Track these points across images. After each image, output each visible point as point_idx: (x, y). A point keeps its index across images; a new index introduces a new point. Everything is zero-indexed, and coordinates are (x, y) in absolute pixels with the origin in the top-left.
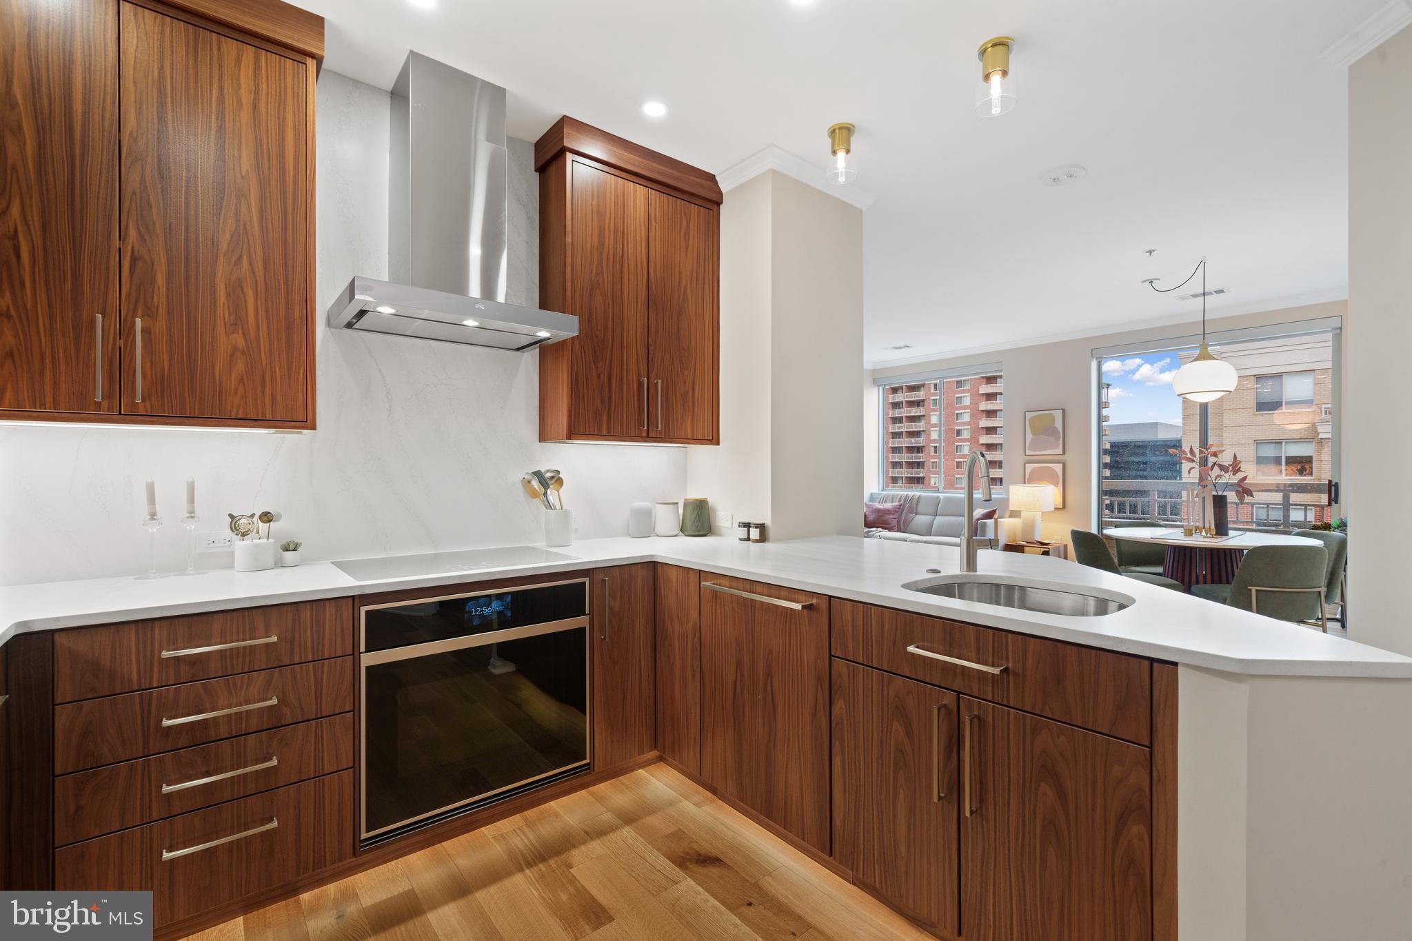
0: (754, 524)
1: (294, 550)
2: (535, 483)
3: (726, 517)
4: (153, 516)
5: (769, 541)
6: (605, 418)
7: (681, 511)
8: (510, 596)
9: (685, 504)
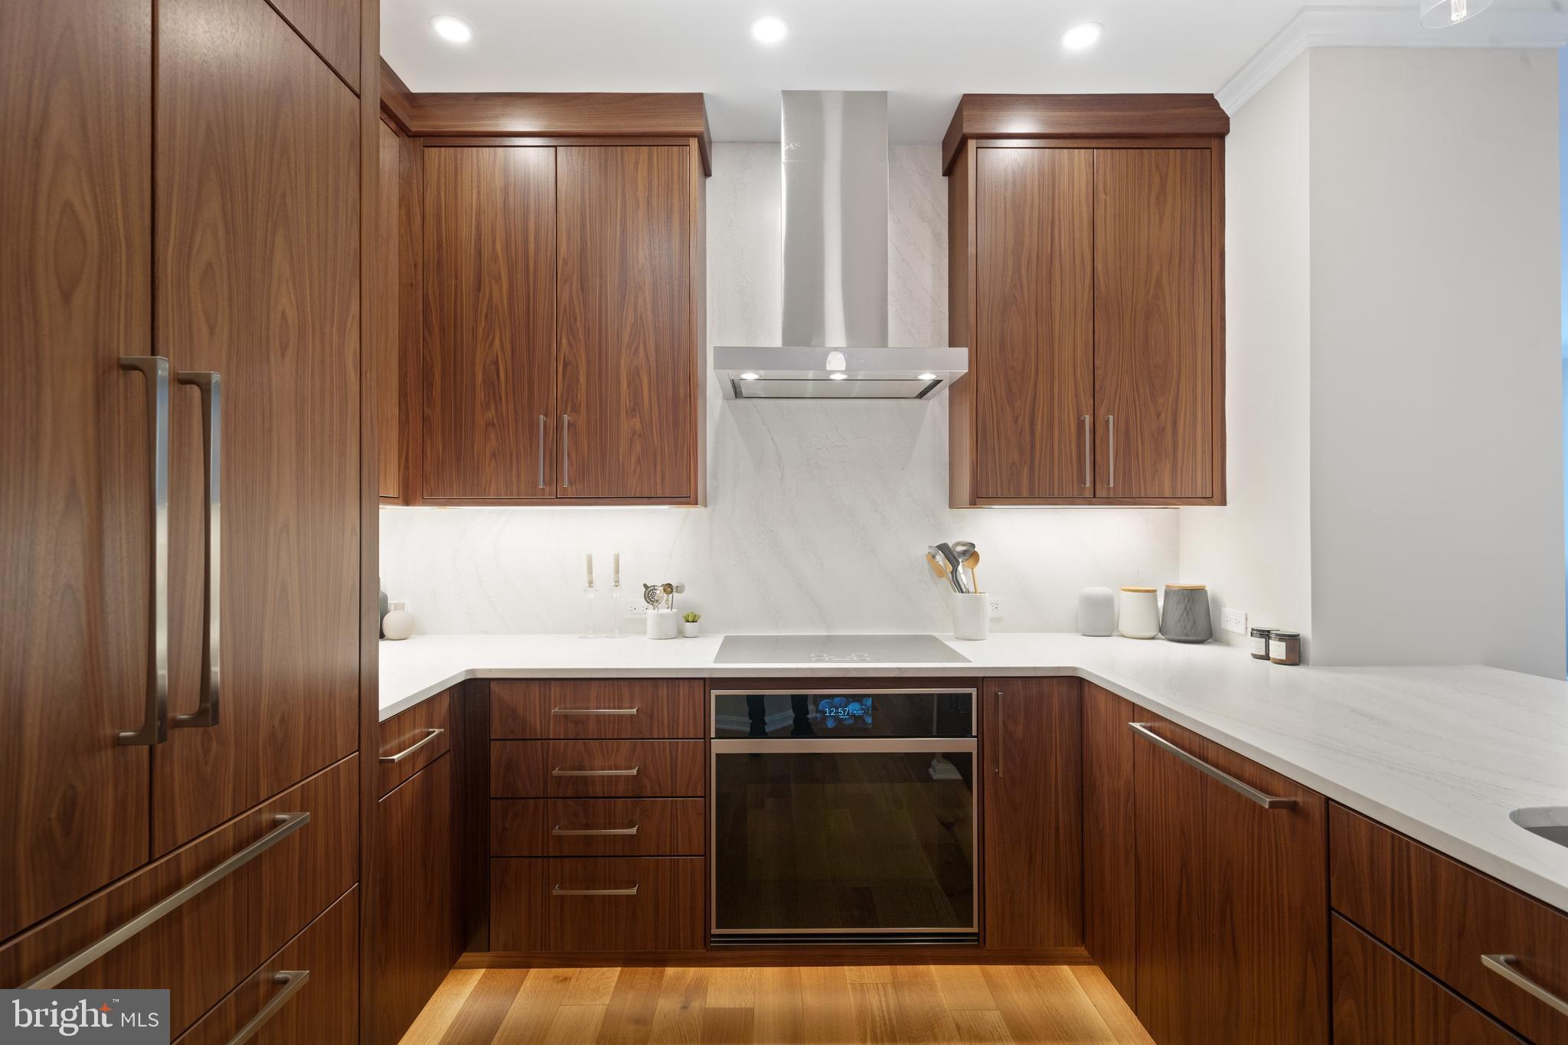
0: (1277, 635)
1: (693, 622)
2: (940, 558)
3: (1234, 619)
4: (591, 583)
5: (1306, 663)
6: (1025, 475)
7: (1161, 603)
8: (870, 699)
9: (1166, 592)
